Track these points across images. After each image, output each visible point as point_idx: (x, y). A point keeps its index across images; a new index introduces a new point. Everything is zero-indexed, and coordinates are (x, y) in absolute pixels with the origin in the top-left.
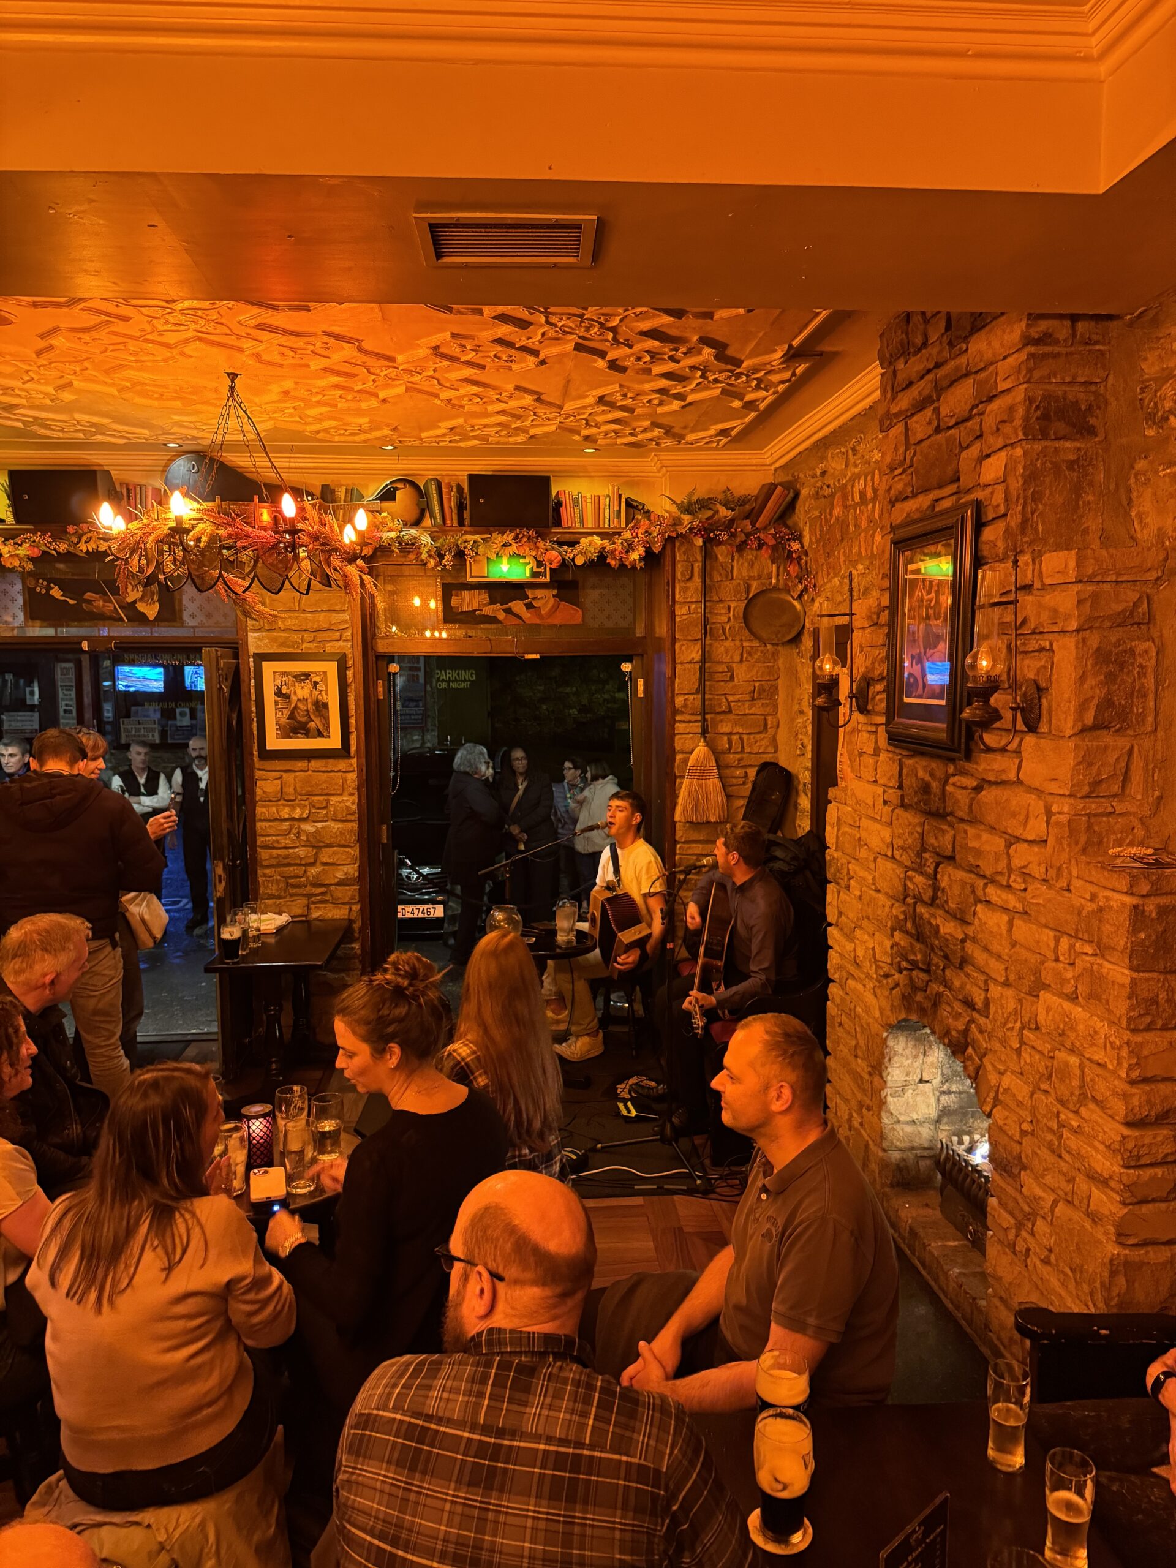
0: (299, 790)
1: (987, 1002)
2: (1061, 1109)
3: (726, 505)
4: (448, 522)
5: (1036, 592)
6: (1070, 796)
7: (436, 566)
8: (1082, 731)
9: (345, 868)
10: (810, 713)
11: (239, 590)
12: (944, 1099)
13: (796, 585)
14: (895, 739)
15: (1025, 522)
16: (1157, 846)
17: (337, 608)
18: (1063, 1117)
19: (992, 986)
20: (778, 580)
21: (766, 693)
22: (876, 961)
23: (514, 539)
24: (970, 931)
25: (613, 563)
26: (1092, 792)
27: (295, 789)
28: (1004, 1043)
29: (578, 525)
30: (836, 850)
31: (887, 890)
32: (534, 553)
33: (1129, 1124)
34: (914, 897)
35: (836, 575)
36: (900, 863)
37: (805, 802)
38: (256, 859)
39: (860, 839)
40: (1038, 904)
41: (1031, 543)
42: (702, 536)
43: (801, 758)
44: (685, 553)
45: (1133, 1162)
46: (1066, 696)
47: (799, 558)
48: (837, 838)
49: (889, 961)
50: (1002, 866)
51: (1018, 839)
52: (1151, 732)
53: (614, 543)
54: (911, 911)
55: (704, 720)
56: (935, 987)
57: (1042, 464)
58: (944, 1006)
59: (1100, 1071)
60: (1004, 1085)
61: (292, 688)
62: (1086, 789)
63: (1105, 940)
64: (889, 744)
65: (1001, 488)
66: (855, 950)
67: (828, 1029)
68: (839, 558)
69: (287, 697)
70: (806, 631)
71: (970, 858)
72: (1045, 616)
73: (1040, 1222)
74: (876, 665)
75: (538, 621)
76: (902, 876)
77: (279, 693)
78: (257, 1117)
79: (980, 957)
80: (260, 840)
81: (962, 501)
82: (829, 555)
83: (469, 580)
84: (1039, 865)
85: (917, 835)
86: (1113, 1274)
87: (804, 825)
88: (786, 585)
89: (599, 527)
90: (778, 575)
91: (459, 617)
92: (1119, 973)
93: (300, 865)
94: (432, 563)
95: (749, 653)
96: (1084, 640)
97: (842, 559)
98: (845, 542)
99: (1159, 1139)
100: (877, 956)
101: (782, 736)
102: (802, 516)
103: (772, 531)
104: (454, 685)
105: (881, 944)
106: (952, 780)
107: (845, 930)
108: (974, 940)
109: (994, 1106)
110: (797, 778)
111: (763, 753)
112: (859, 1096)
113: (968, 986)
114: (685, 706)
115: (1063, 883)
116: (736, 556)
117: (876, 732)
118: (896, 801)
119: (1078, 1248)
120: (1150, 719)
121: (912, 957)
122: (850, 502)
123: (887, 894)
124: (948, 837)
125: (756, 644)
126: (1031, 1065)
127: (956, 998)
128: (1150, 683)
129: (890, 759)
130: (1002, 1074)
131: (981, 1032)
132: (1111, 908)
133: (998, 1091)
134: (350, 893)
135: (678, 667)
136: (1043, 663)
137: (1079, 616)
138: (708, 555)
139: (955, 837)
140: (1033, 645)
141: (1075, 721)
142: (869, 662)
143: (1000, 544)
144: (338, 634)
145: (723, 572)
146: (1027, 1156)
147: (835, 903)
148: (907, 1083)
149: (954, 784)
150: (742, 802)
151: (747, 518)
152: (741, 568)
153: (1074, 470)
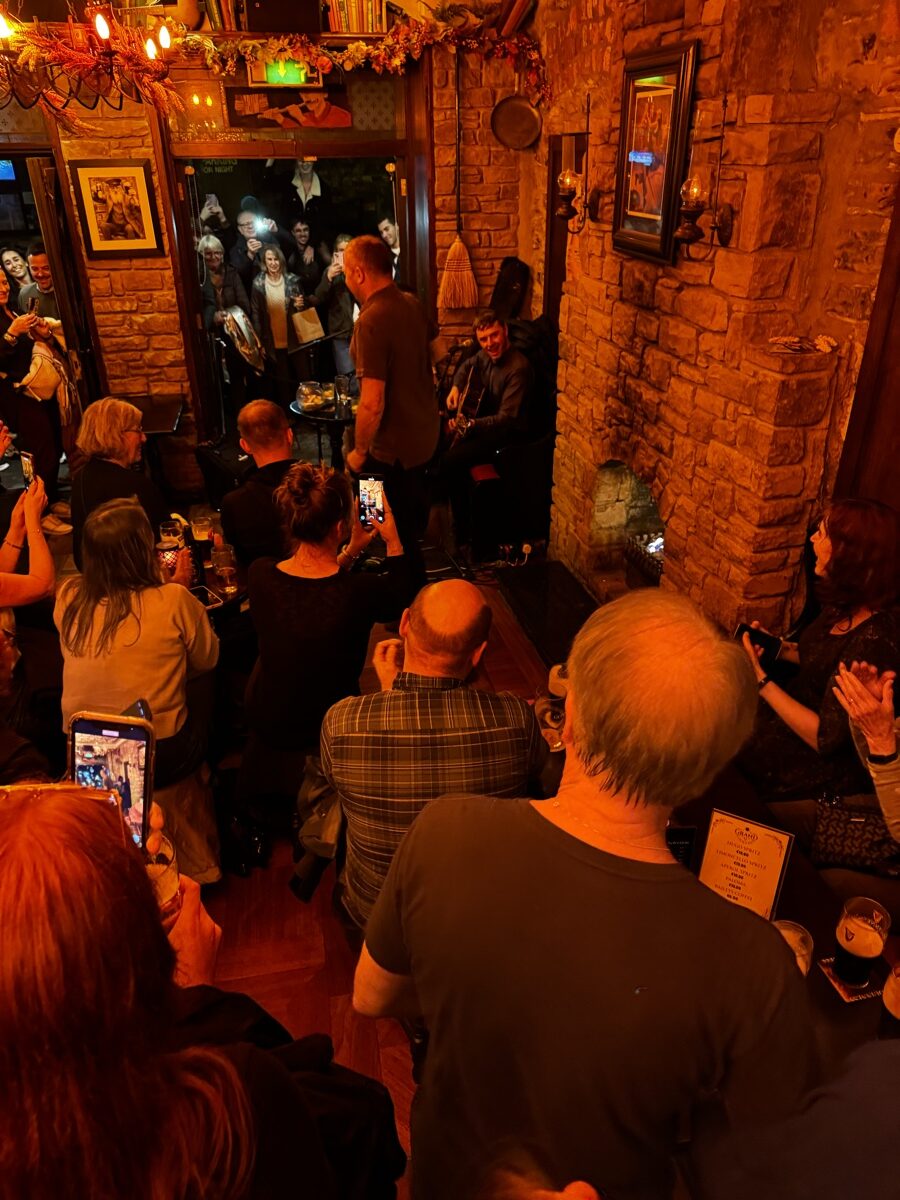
0: (126, 286)
1: (672, 448)
2: (716, 517)
3: (476, 11)
4: (227, 26)
5: (737, 129)
6: (747, 298)
7: (221, 72)
8: (761, 248)
9: (173, 352)
10: (545, 212)
11: (59, 106)
12: (632, 512)
13: (534, 94)
14: (621, 245)
15: (735, 63)
16: (802, 335)
17: (136, 115)
18: (717, 522)
19: (676, 436)
20: (519, 88)
21: (508, 194)
22: (593, 419)
23: (290, 44)
24: (664, 397)
25: (377, 68)
26: (762, 295)
27: (123, 285)
28: (681, 475)
29: (345, 30)
30: (567, 333)
31: (605, 365)
32: (307, 59)
33: (760, 526)
34: (625, 372)
35: (570, 87)
36: (615, 345)
37: (538, 289)
38: (100, 346)
39: (586, 325)
40: (715, 379)
41: (738, 84)
42: (455, 44)
43: (536, 252)
44: (440, 60)
45: (760, 549)
46: (753, 219)
47: (538, 68)
48: (568, 323)
49: (602, 419)
50: (692, 350)
51: (705, 330)
52: (808, 248)
53: (378, 49)
54: (622, 382)
55: (459, 219)
56: (636, 438)
57: (754, 11)
58: (642, 451)
59: (745, 492)
60: (680, 502)
61: (107, 193)
62: (758, 293)
63: (760, 406)
64: (614, 249)
65: (717, 31)
66: (577, 411)
67: (554, 468)
68: (572, 72)
69: (104, 201)
70: (542, 138)
71: (670, 343)
72: (743, 151)
73: (694, 587)
74: (606, 180)
75: (313, 125)
76: (617, 355)
77: (96, 198)
78: (169, 550)
79: (670, 416)
80: (100, 330)
81: (685, 38)
82: (563, 67)
83: (251, 85)
84: (719, 349)
85: (630, 324)
86: (739, 615)
87: (538, 309)
88: (526, 93)
89: (363, 33)
90: (520, 83)
91: (244, 121)
92: (766, 427)
93: (137, 350)
94: (217, 68)
95: (496, 158)
96: (771, 173)
97: (575, 71)
98: (578, 56)
99: (778, 534)
100: (595, 416)
101: (522, 232)
102: (541, 26)
103: (515, 41)
104: (219, 170)
105: (598, 406)
106: (660, 281)
107: (572, 396)
108: (666, 403)
109: (670, 517)
110: (533, 269)
111: (506, 247)
112: (575, 512)
113: (660, 437)
114: (443, 206)
115: (735, 364)
116: (484, 63)
117: (603, 238)
118: (616, 296)
119: (718, 601)
120: (809, 237)
121: (621, 416)
122: (584, 18)
123: (605, 369)
124: (654, 326)
125: (501, 148)
126: (699, 490)
127: (650, 445)
128: (812, 208)
129: (614, 261)
130: (677, 495)
131: (665, 467)
132: (766, 382)
133: (673, 508)
134: (180, 374)
135: (437, 171)
136: (737, 190)
137: (769, 153)
138: (461, 63)
139: (659, 326)
140: (731, 174)
141: (757, 240)
142: (600, 177)
143: (714, 83)
144: (140, 140)
145: (474, 80)
146: (690, 548)
147: (564, 375)
148: (608, 502)
149: (662, 285)
150: (488, 290)
151: (492, 26)
152: (488, 76)
153: (777, 16)
